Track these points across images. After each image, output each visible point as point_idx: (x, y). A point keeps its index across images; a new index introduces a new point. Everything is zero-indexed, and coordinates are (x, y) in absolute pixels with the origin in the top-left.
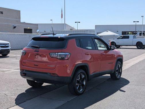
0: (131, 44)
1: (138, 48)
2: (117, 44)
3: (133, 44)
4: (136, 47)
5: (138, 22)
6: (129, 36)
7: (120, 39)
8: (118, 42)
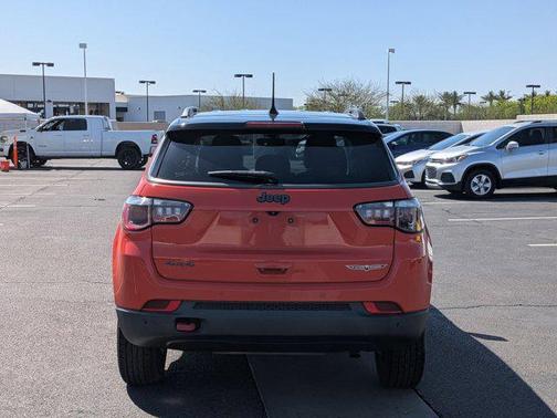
0: (98, 153)
1: (124, 168)
2: (38, 152)
3: (104, 153)
4: (115, 163)
5: (52, 65)
6: (84, 121)
7: (46, 130)
8: (43, 143)
